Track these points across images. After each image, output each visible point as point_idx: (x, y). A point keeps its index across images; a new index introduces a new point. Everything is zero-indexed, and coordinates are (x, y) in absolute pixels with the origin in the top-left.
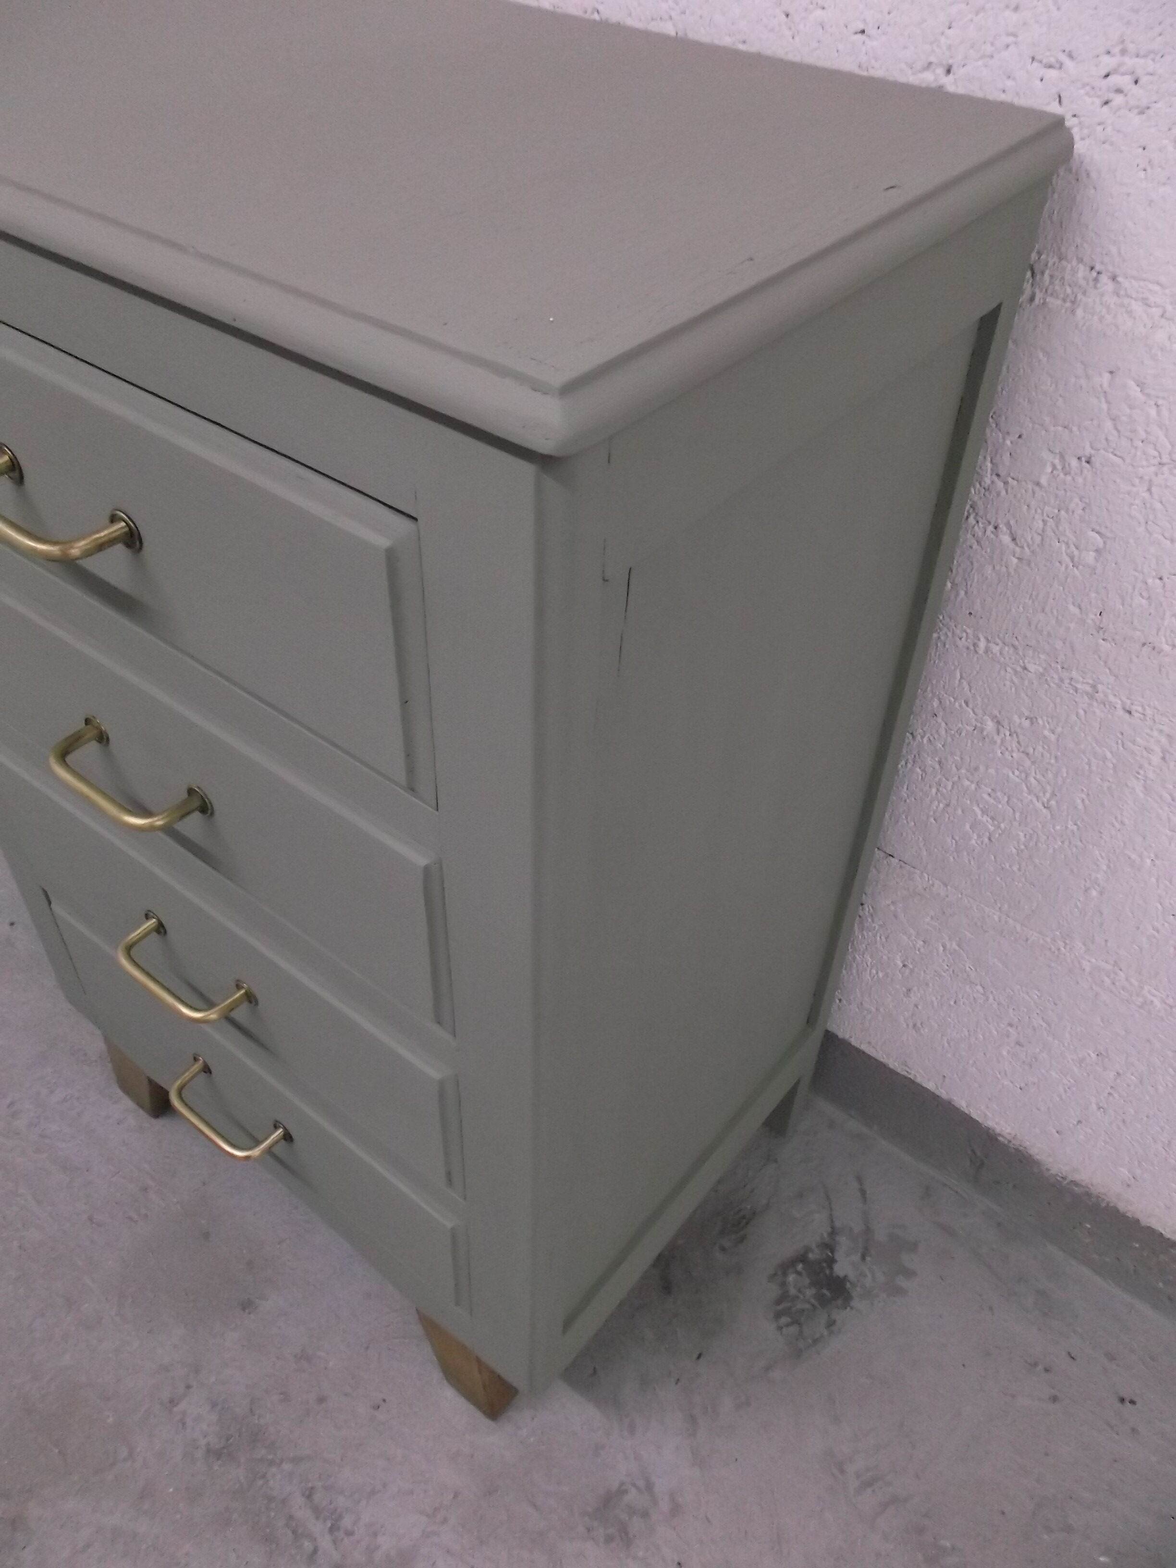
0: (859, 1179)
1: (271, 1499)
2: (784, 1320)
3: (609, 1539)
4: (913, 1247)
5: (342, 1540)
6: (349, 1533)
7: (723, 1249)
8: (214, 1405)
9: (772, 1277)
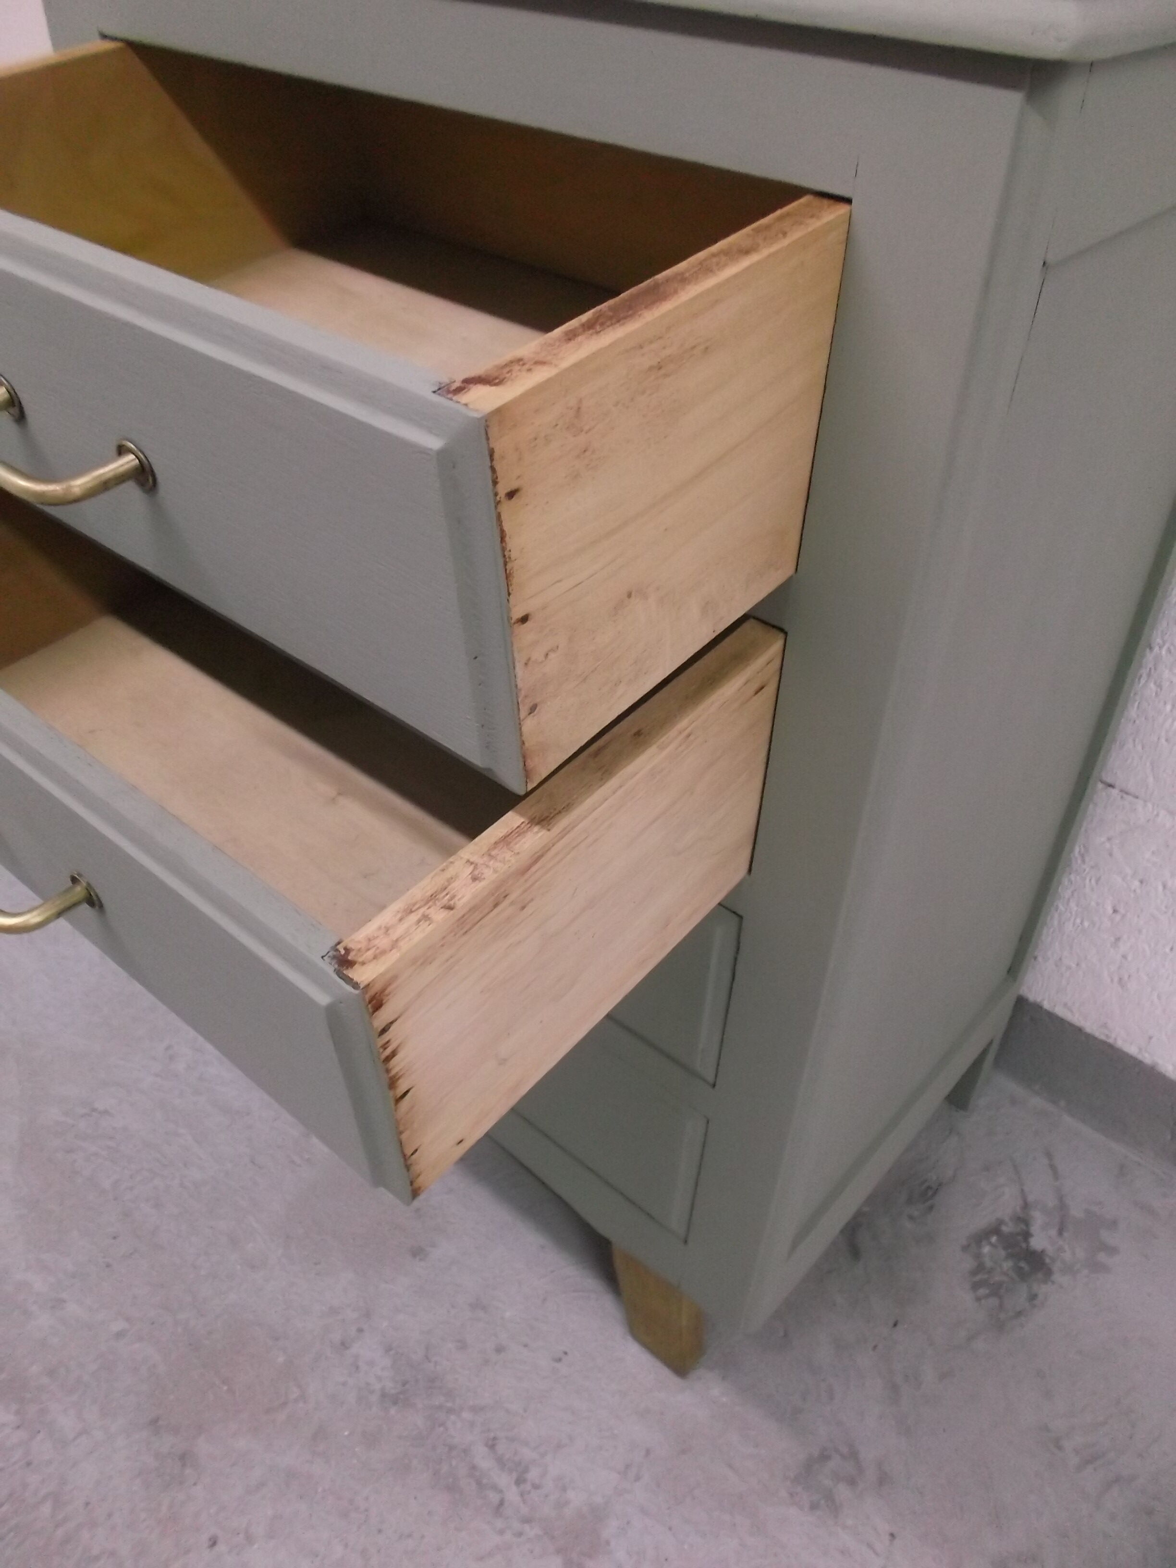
0: (1049, 1155)
1: (451, 1448)
2: (982, 1291)
3: (814, 1507)
4: (1113, 1224)
5: (529, 1492)
6: (536, 1487)
7: (911, 1218)
8: (388, 1349)
9: (965, 1248)
